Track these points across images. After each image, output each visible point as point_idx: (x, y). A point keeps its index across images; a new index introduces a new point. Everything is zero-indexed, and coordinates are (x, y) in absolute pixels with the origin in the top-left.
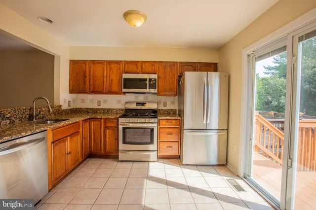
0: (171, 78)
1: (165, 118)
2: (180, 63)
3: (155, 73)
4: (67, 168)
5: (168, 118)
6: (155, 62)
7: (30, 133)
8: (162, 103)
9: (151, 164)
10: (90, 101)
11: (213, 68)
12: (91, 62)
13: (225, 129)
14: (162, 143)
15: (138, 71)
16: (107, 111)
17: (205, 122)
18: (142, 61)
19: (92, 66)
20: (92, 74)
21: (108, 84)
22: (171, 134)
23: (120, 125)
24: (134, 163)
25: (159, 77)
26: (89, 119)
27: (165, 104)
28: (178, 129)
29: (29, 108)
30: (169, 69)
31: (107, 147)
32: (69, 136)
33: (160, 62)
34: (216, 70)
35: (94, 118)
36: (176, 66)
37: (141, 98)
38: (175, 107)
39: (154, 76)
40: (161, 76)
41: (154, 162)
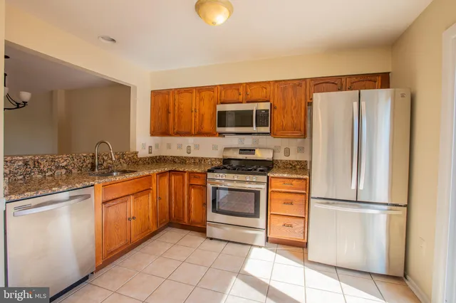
0: (295, 107)
1: (281, 175)
2: (312, 79)
3: (269, 101)
4: (129, 239)
5: (285, 175)
6: (269, 82)
7: (65, 189)
8: (282, 151)
9: (255, 250)
10: (177, 146)
11: (378, 83)
12: (176, 92)
14: (275, 217)
15: (241, 100)
16: (199, 161)
17: (354, 187)
18: (247, 83)
19: (177, 96)
20: (176, 108)
21: (197, 120)
22: (291, 204)
23: (209, 183)
24: (229, 244)
25: (274, 107)
26: (170, 171)
27: (287, 152)
28: (303, 196)
29: (91, 155)
30: (290, 92)
31: (192, 215)
32: (133, 194)
33: (276, 81)
35: (175, 171)
36: (304, 86)
37: (248, 142)
38: (306, 155)
39: (264, 106)
40: (277, 106)
41: (260, 247)
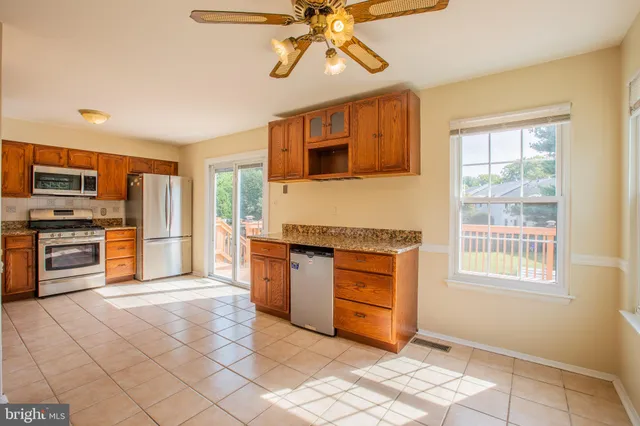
0: (117, 176)
3: (93, 169)
5: (119, 228)
6: (93, 153)
8: (99, 210)
11: (172, 170)
13: (189, 236)
15: (62, 164)
18: (68, 149)
22: (123, 248)
23: (41, 243)
25: (99, 175)
27: (104, 212)
30: (113, 165)
31: (12, 282)
34: (176, 173)
36: (124, 161)
37: (61, 204)
38: (121, 214)
39: (93, 173)
40: (102, 173)
41: (100, 288)
